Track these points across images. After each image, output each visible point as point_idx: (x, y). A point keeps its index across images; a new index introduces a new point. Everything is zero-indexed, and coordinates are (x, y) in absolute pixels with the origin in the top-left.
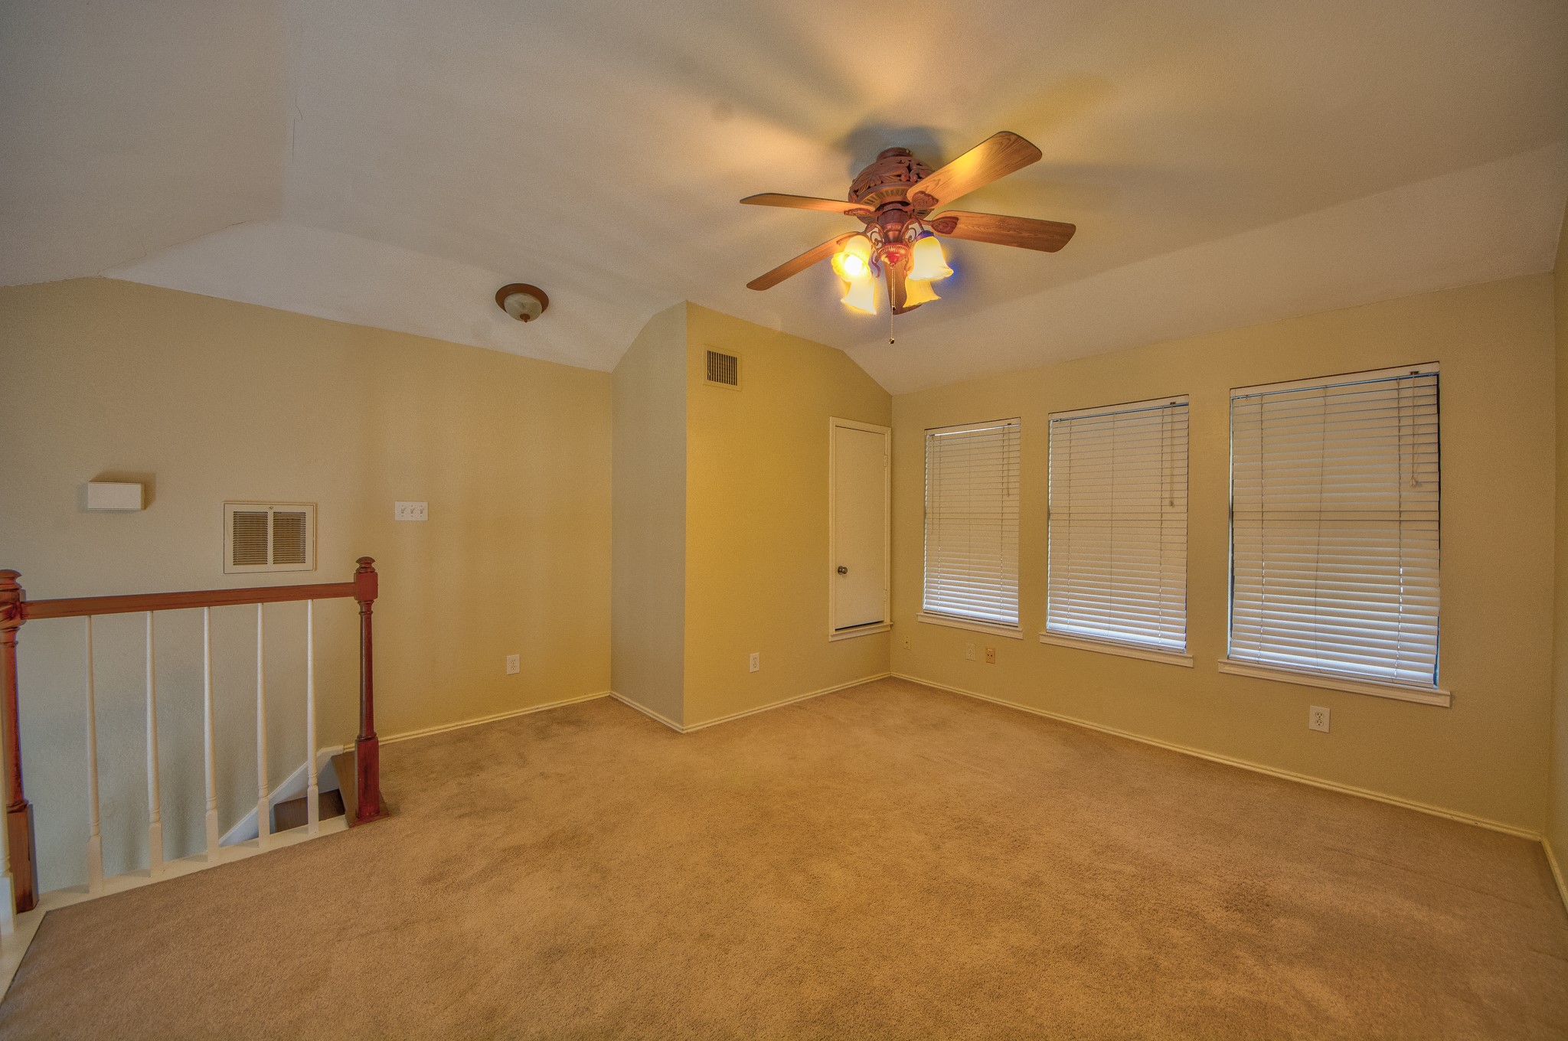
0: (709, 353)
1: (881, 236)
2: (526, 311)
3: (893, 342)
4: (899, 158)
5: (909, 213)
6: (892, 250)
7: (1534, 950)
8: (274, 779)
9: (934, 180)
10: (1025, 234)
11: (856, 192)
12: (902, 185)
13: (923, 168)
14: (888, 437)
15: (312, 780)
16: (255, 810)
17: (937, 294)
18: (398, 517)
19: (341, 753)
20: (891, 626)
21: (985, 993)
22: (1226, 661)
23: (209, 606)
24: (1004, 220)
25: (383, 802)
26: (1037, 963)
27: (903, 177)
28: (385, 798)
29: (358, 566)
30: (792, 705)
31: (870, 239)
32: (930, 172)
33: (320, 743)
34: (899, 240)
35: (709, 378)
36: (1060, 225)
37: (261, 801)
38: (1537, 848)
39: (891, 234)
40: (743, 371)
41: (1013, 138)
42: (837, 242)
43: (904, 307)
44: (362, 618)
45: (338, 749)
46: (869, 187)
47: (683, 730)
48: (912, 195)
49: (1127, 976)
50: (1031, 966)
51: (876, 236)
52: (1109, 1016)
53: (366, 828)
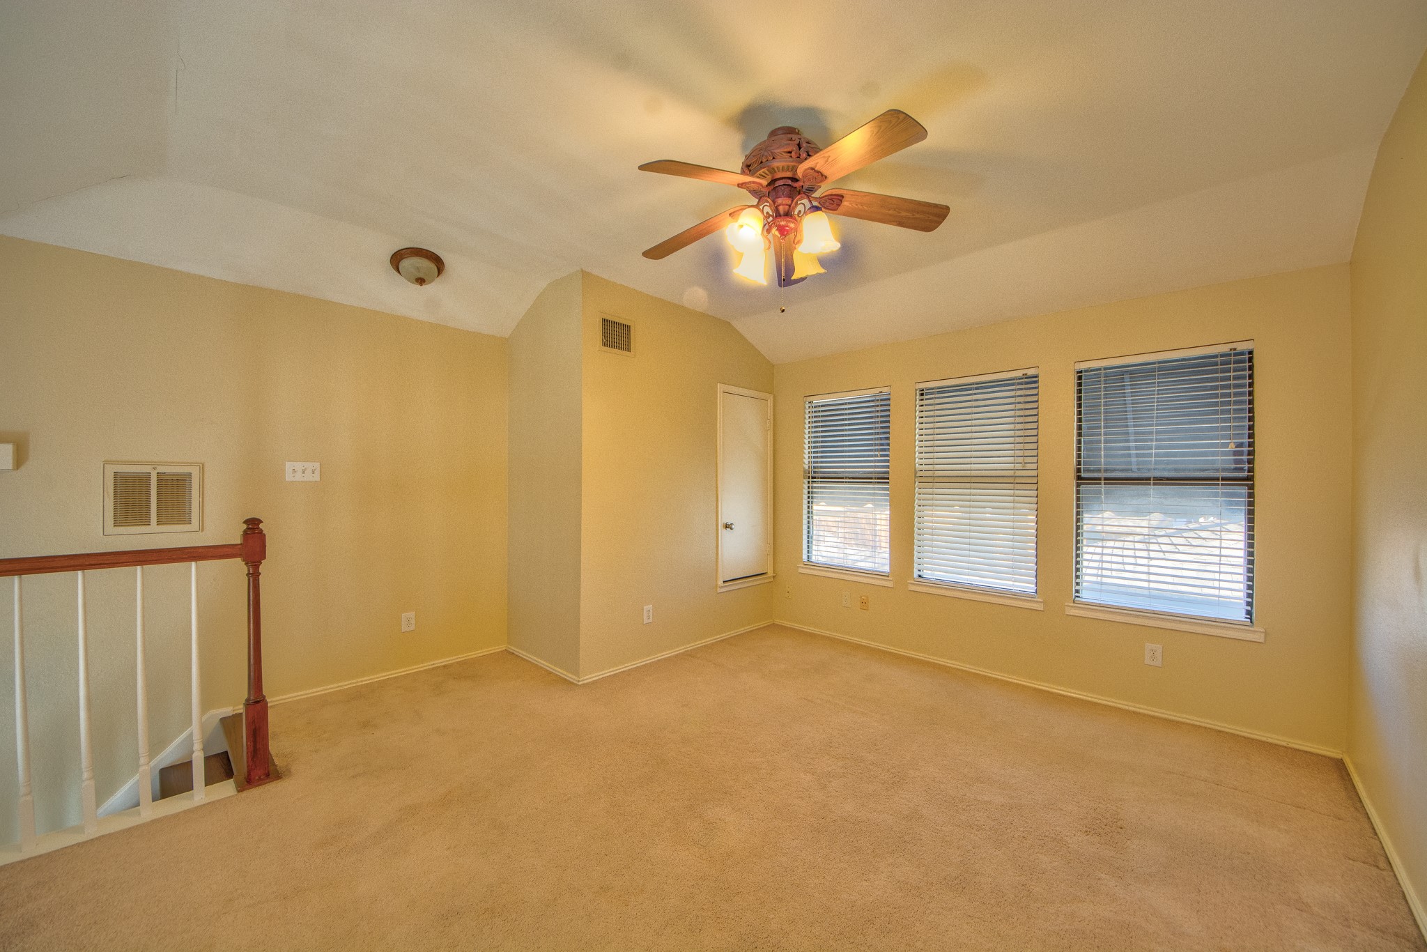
0: (604, 320)
1: (771, 210)
2: (421, 275)
3: (783, 311)
4: (790, 136)
5: (798, 189)
6: (782, 223)
7: (1350, 859)
8: (156, 745)
9: (824, 157)
10: (904, 214)
11: (748, 166)
12: (792, 162)
13: (812, 146)
14: (770, 403)
15: (197, 746)
16: (137, 777)
17: (823, 268)
18: (289, 477)
19: (231, 715)
20: (774, 577)
21: (876, 930)
22: (1072, 604)
23: (83, 569)
24: (884, 199)
25: (274, 764)
26: (922, 896)
27: (793, 153)
28: (276, 761)
29: (245, 526)
30: (683, 653)
31: (762, 212)
32: (817, 150)
33: (206, 705)
34: (788, 214)
35: (604, 344)
36: (936, 206)
37: (141, 769)
38: (1340, 766)
39: (781, 209)
40: (637, 337)
41: (902, 116)
42: (730, 214)
43: (792, 278)
44: (249, 580)
45: (227, 711)
46: (762, 162)
47: (579, 681)
48: (802, 171)
49: (1004, 904)
50: (917, 899)
51: (767, 209)
52: (990, 945)
53: (255, 792)
